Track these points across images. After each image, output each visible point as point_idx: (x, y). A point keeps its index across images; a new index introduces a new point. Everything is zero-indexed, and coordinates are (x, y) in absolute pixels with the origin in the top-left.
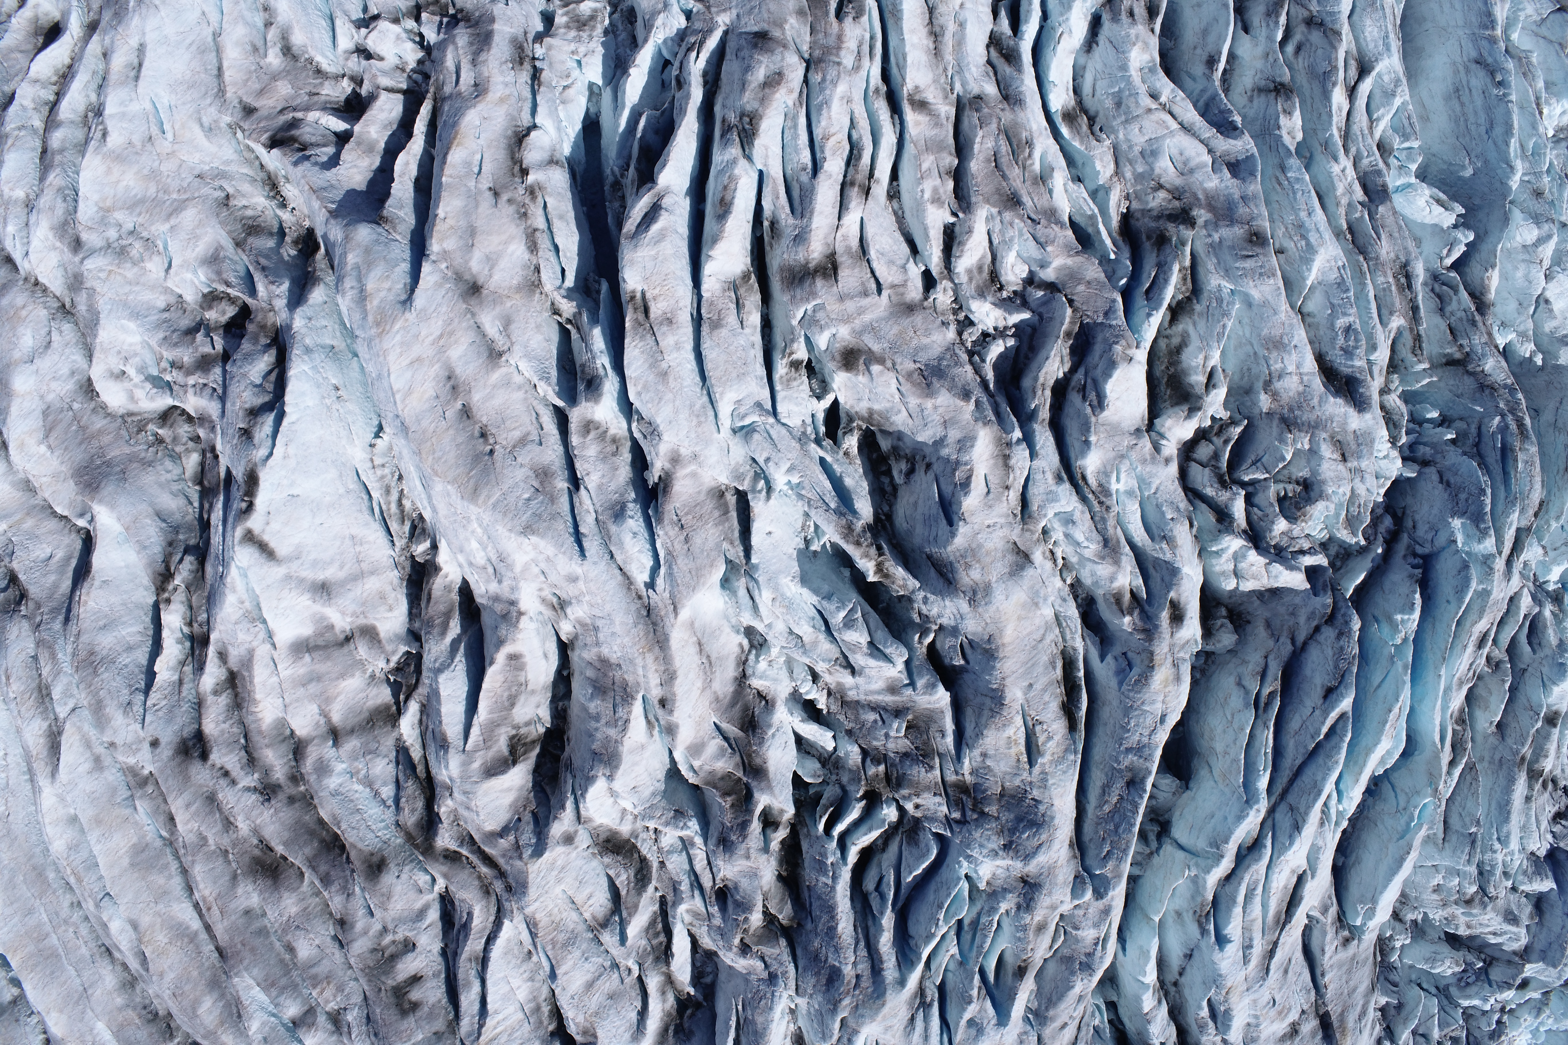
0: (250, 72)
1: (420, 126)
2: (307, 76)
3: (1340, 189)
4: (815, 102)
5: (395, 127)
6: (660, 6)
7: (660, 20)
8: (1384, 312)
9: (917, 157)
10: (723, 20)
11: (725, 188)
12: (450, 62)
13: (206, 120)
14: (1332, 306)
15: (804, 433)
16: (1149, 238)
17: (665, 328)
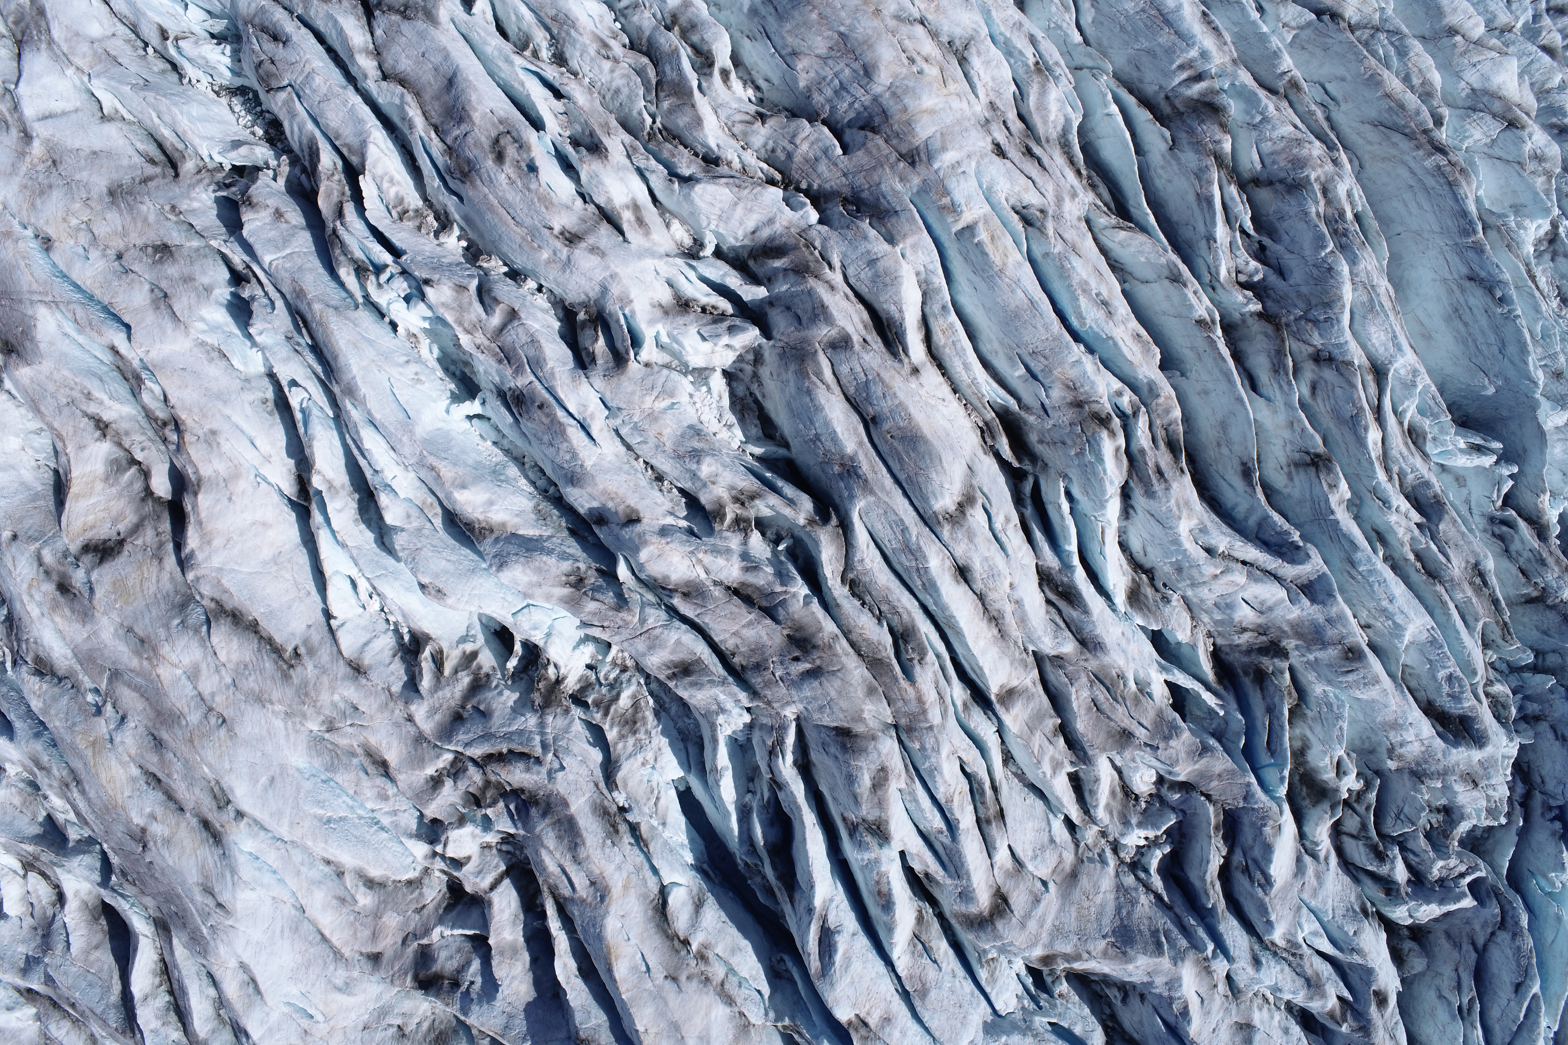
0: (352, 924)
1: (554, 925)
2: (404, 895)
3: (1401, 532)
4: (923, 767)
5: (522, 917)
6: (715, 707)
7: (721, 719)
8: (1469, 618)
9: (1027, 746)
10: (790, 712)
11: (878, 883)
12: (551, 866)
13: (339, 982)
14: (1430, 661)
15: (1023, 1008)
16: (1246, 673)
17: (887, 1030)
